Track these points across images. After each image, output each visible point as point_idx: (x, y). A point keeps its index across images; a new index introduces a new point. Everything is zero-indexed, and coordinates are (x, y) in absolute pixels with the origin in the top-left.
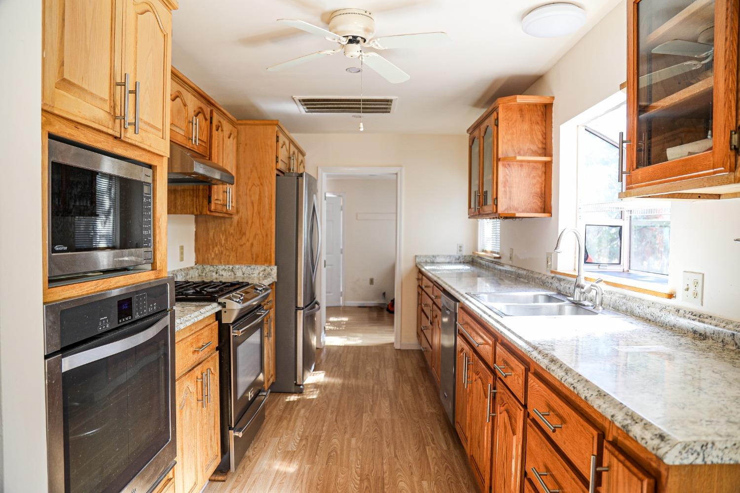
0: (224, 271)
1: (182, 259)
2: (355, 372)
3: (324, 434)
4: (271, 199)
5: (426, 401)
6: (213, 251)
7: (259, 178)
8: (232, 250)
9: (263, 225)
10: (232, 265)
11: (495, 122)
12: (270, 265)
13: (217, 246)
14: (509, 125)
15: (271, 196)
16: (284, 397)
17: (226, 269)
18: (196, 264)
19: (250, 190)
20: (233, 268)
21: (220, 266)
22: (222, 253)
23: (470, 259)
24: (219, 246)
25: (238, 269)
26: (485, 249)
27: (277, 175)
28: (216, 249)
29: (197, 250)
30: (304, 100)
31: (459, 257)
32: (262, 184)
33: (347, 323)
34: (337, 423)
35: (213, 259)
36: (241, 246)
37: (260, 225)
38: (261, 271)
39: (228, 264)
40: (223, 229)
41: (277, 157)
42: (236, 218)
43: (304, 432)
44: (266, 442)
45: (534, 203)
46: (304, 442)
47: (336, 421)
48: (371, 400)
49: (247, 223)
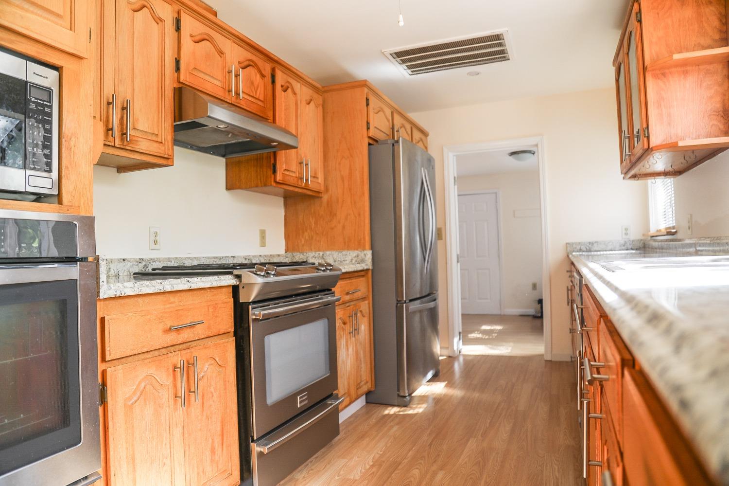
0: (314, 259)
1: (263, 244)
2: (484, 384)
3: (406, 461)
4: (363, 172)
5: (565, 428)
6: (303, 237)
7: (349, 149)
8: (323, 235)
9: (355, 203)
10: (324, 251)
11: (637, 17)
12: (364, 249)
13: (306, 231)
14: (660, 15)
15: (363, 167)
16: (382, 411)
17: (316, 256)
18: (286, 252)
19: (339, 164)
20: (323, 255)
21: (310, 253)
22: (312, 238)
23: (641, 245)
24: (309, 231)
25: (329, 256)
26: (659, 229)
27: (370, 144)
28: (306, 234)
29: (287, 237)
30: (399, 55)
31: (626, 243)
32: (352, 156)
33: (500, 332)
34: (430, 448)
35: (303, 245)
36: (332, 229)
37: (351, 203)
38: (354, 257)
39: (319, 251)
40: (313, 211)
41: (368, 123)
42: (325, 197)
43: (381, 456)
44: (329, 464)
45: (712, 126)
46: (374, 469)
47: (430, 445)
48: (489, 421)
49: (338, 202)
